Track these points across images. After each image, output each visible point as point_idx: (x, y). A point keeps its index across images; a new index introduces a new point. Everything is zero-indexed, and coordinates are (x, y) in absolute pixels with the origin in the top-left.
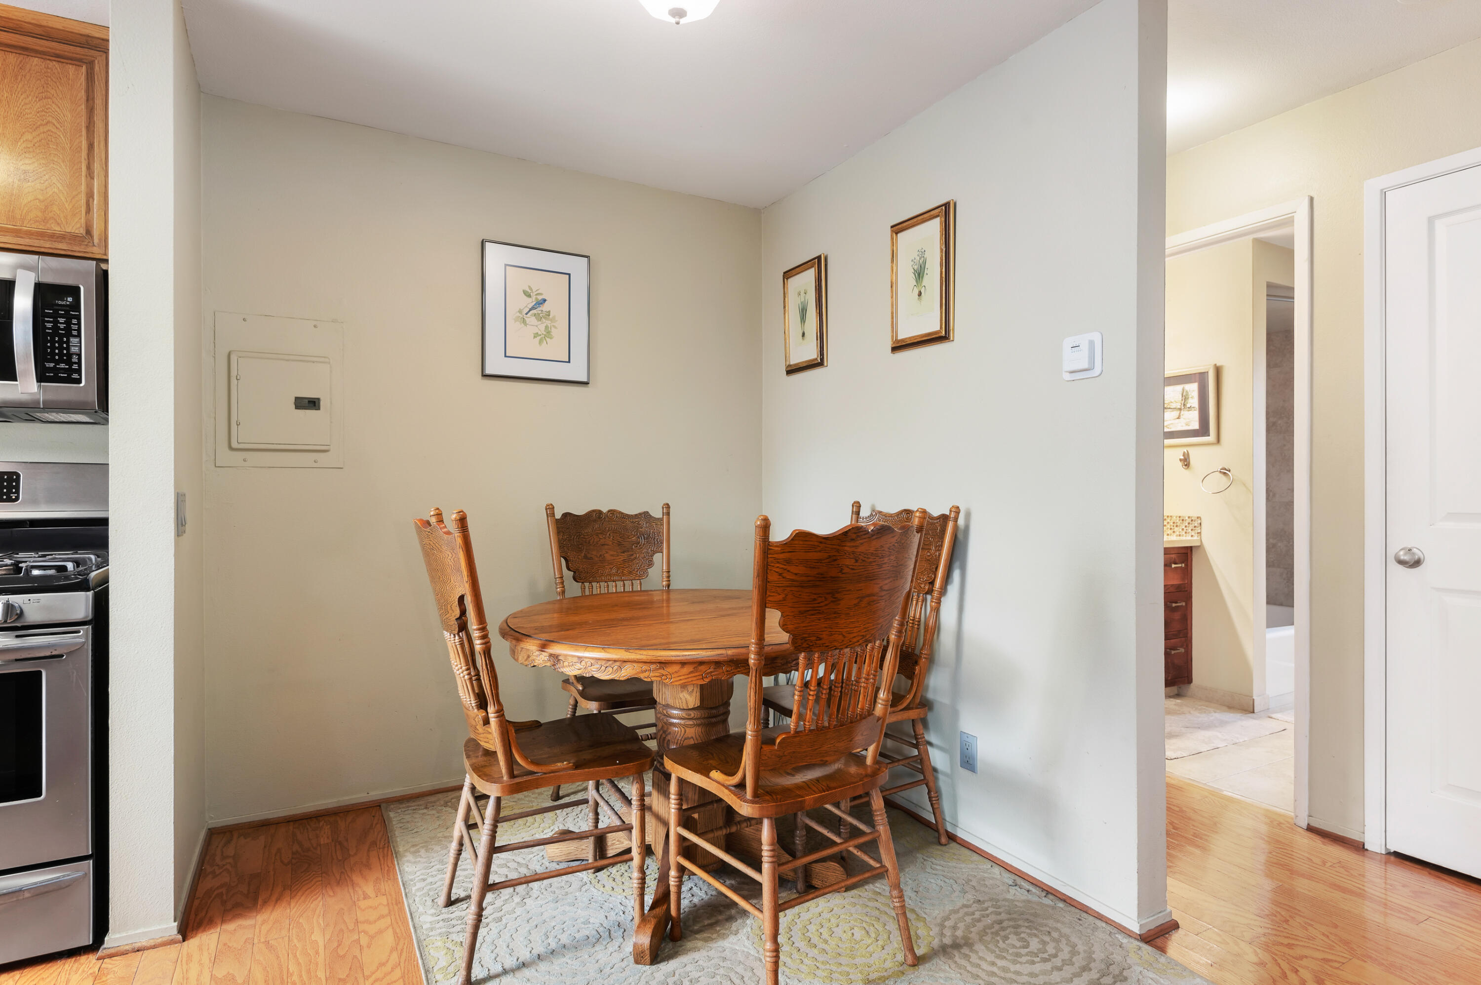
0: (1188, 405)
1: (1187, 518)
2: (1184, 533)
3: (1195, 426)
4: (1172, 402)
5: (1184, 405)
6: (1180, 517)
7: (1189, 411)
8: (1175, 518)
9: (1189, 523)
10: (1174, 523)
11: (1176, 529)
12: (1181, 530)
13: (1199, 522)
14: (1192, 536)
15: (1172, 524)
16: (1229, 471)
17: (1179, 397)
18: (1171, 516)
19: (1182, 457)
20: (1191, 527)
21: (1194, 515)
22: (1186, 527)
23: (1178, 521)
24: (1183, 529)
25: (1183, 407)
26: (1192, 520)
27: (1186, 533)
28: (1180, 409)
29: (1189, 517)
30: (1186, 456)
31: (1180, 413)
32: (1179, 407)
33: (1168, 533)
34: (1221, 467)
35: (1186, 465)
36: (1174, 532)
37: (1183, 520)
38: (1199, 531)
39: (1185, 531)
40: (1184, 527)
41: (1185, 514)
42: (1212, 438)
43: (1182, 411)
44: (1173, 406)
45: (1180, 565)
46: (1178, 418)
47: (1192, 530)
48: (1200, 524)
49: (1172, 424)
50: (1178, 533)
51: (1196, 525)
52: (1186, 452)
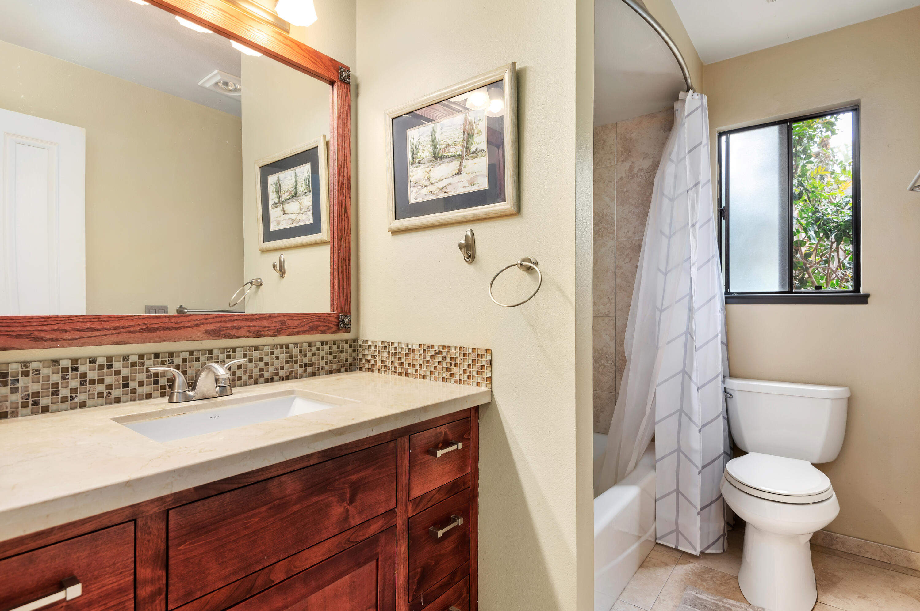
0: (473, 149)
1: (470, 351)
2: (466, 378)
3: (483, 184)
4: (449, 146)
5: (467, 148)
6: (460, 348)
7: (474, 158)
8: (453, 349)
9: (473, 360)
10: (452, 358)
11: (455, 370)
12: (462, 372)
13: (489, 358)
14: (478, 384)
15: (449, 360)
16: (536, 264)
17: (459, 136)
18: (448, 347)
19: (463, 241)
20: (475, 369)
21: (482, 346)
22: (469, 365)
23: (457, 356)
24: (465, 371)
25: (465, 153)
26: (478, 355)
27: (469, 377)
28: (461, 157)
29: (473, 349)
30: (470, 242)
31: (461, 164)
32: (459, 153)
33: (444, 376)
34: (524, 257)
35: (470, 256)
36: (452, 375)
37: (465, 354)
38: (489, 375)
39: (468, 373)
40: (466, 367)
41: (469, 343)
42: (507, 205)
43: (465, 162)
44: (452, 151)
45: (454, 447)
46: (459, 173)
47: (478, 372)
48: (491, 362)
49: (450, 184)
50: (457, 377)
51: (484, 364)
52: (469, 234)
